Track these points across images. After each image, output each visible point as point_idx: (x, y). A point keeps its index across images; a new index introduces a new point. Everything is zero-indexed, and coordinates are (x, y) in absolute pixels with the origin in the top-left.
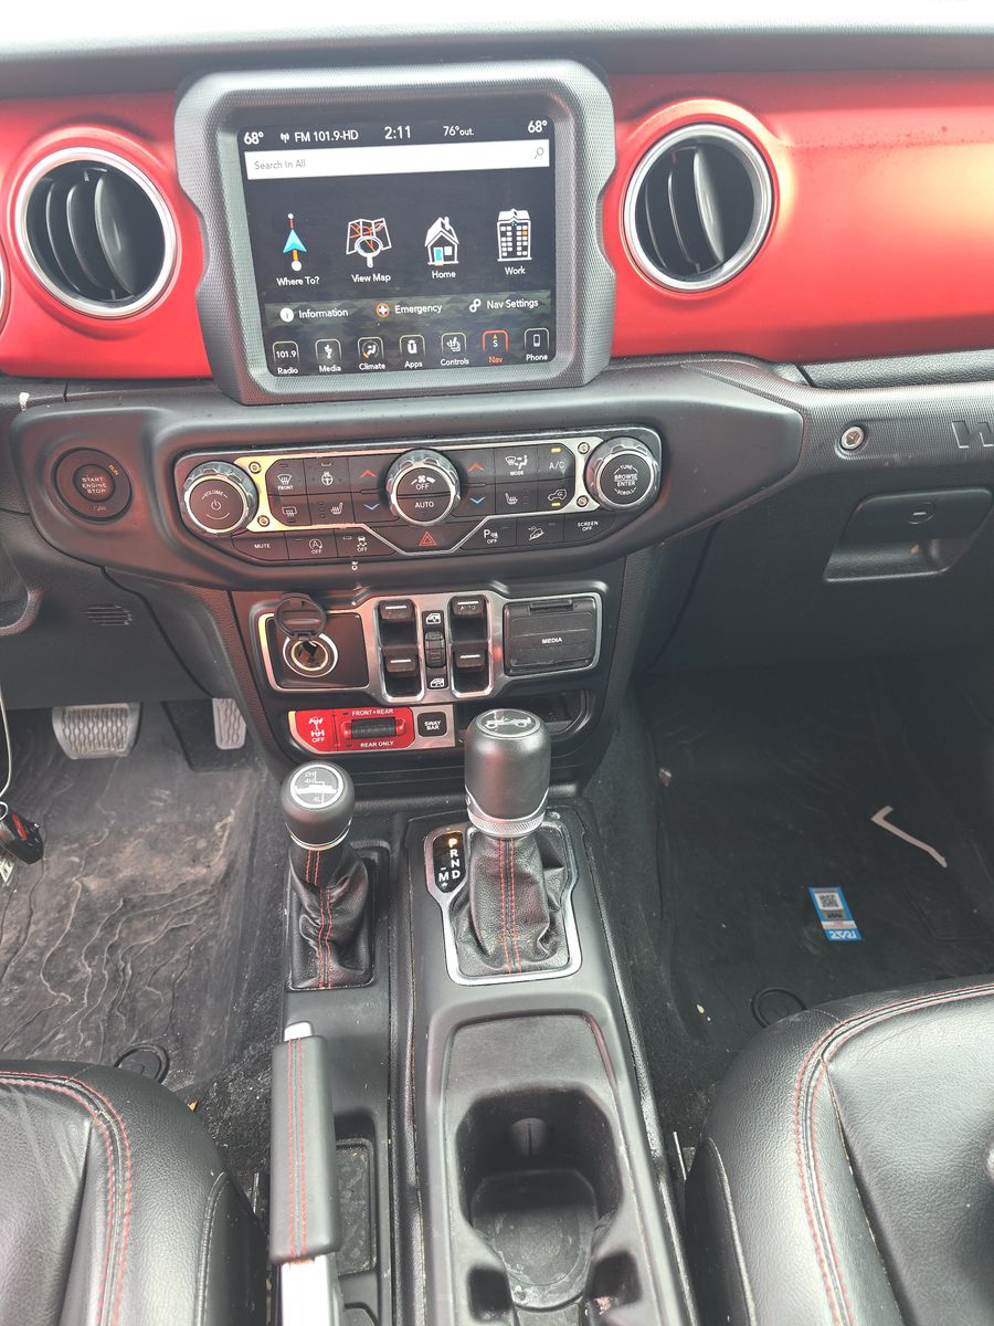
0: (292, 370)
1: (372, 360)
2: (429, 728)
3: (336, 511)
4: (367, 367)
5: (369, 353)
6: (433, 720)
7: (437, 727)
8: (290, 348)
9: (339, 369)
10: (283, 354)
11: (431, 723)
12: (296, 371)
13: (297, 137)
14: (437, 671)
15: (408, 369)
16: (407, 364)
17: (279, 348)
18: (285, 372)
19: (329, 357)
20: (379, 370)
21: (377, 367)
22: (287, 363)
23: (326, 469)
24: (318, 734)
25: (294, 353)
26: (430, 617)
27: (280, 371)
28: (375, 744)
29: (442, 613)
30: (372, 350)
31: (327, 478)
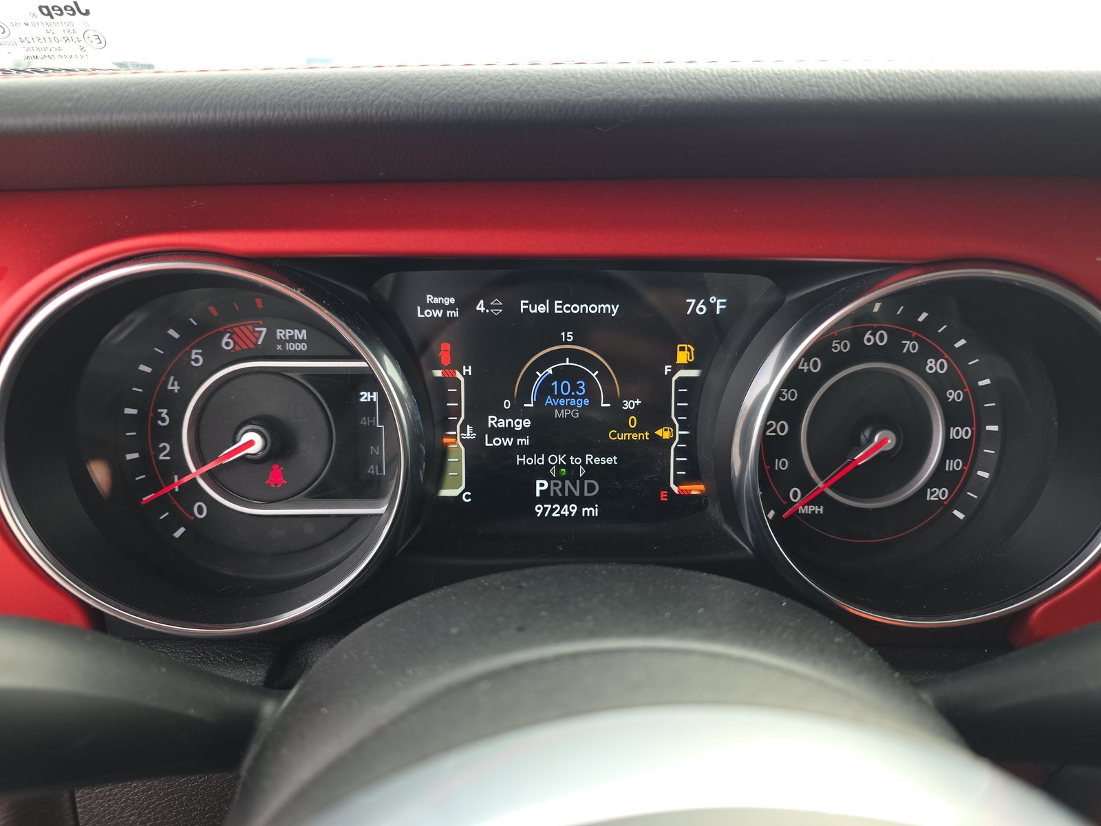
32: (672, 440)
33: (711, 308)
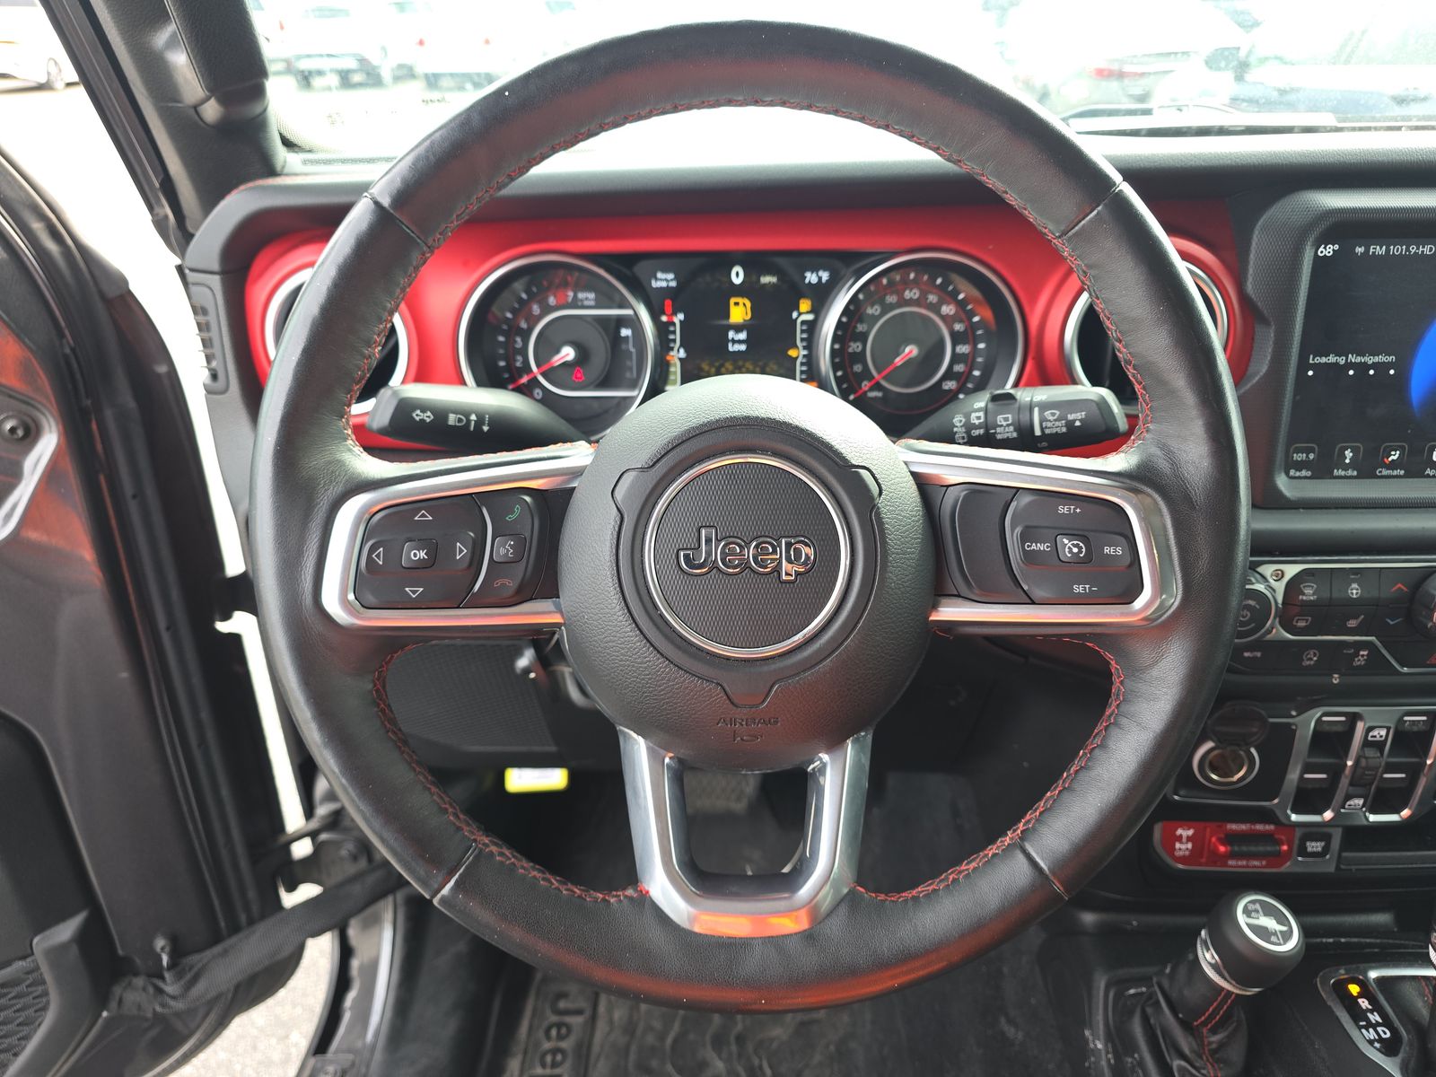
0: (1304, 473)
1: (1393, 465)
2: (1309, 849)
3: (1352, 623)
4: (1385, 472)
5: (1390, 459)
6: (1316, 840)
7: (1320, 849)
8: (1308, 451)
9: (1355, 473)
10: (1299, 457)
11: (1314, 844)
12: (1309, 474)
13: (1371, 250)
14: (1360, 790)
15: (1428, 476)
16: (1428, 471)
17: (1298, 451)
18: (1298, 474)
19: (1347, 461)
20: (1397, 477)
21: (1395, 473)
22: (1300, 466)
23: (1354, 581)
24: (1183, 847)
25: (1312, 456)
26: (1375, 733)
27: (1292, 472)
28: (1244, 863)
29: (1388, 729)
30: (1395, 456)
31: (1355, 591)
32: (797, 358)
33: (820, 278)
